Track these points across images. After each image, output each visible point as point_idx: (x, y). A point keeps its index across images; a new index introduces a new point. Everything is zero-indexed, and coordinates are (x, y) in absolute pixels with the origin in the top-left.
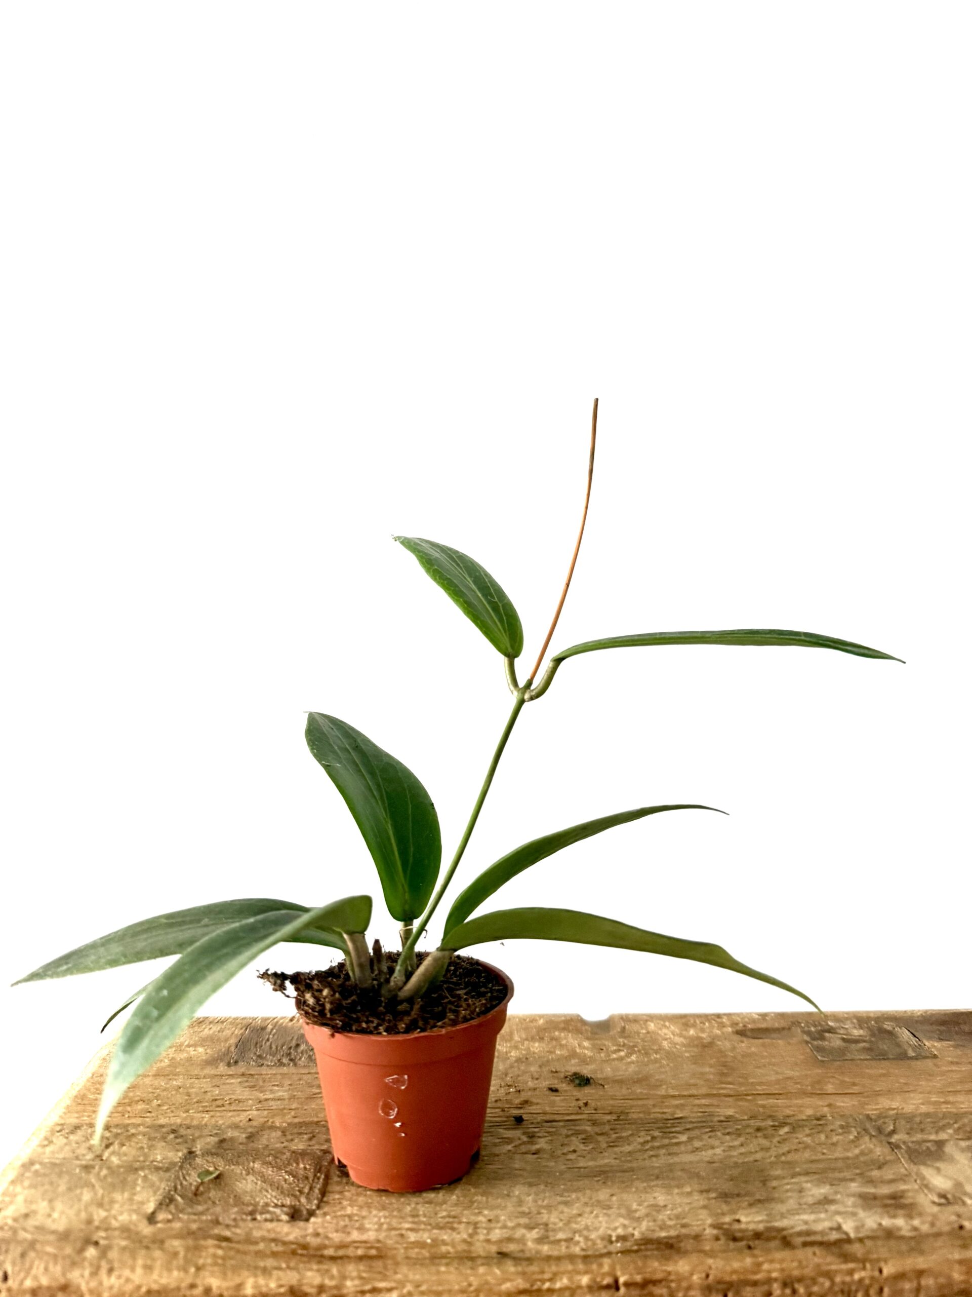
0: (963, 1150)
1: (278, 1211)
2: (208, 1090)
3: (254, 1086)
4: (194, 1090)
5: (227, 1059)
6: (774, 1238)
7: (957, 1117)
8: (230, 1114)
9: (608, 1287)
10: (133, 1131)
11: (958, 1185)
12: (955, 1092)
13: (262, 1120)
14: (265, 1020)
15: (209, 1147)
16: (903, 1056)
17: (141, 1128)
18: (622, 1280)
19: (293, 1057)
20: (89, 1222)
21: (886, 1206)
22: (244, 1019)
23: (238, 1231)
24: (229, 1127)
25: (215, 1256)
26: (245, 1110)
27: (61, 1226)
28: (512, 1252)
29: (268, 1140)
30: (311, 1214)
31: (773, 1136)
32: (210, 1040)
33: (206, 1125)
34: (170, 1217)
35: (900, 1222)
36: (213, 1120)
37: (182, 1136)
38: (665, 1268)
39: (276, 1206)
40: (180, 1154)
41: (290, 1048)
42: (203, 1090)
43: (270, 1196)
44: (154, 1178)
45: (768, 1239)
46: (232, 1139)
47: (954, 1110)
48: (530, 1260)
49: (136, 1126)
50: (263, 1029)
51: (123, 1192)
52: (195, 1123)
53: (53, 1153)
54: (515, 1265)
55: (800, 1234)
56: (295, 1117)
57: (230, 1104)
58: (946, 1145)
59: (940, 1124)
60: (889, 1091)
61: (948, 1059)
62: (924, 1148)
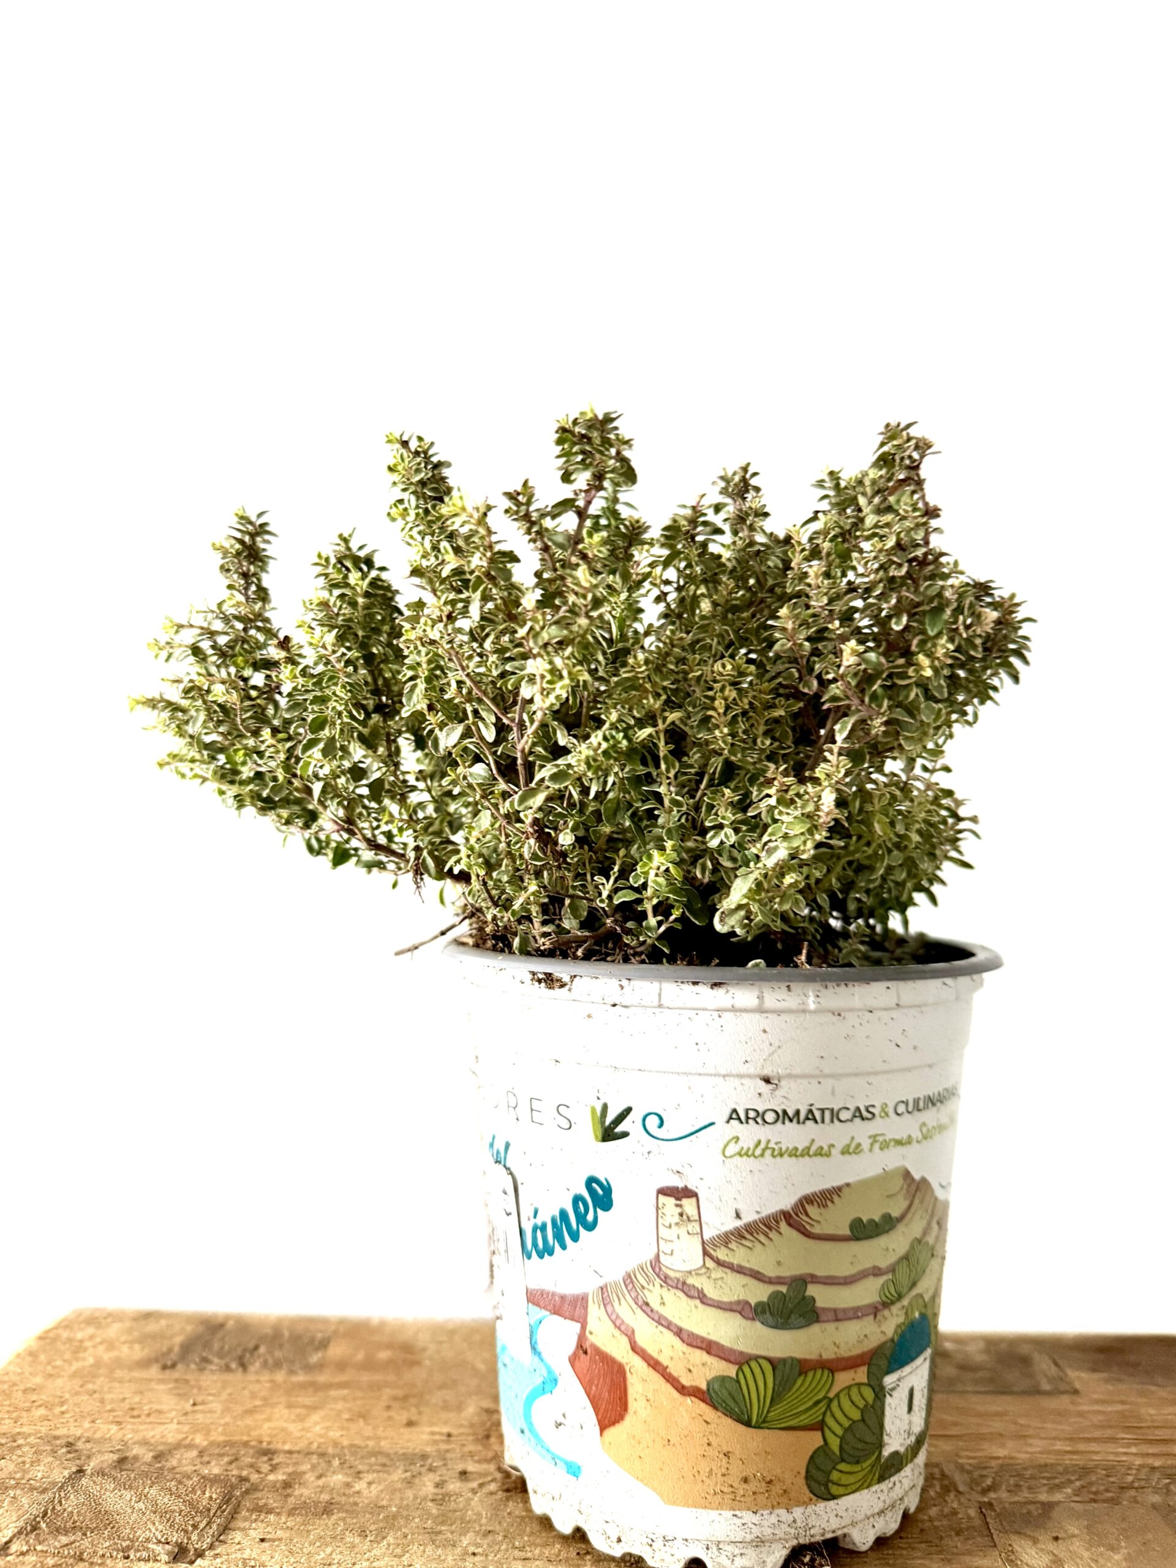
0: (1078, 1516)
1: (158, 1549)
2: (127, 1396)
4: (110, 1396)
5: (163, 1361)
7: (1085, 1472)
8: (142, 1427)
10: (21, 1442)
13: (180, 1436)
14: (228, 1317)
15: (105, 1465)
16: (1036, 1391)
17: (32, 1440)
19: (245, 1361)
22: (202, 1315)
24: (134, 1443)
26: (164, 1424)
29: (180, 1461)
30: (200, 1554)
32: (154, 1337)
33: (110, 1439)
34: (25, 1548)
36: (121, 1433)
37: (77, 1451)
39: (160, 1542)
40: (66, 1473)
41: (245, 1351)
42: (121, 1396)
43: (157, 1529)
44: (25, 1501)
46: (136, 1458)
49: (26, 1436)
50: (221, 1326)
52: (98, 1435)
56: (222, 1434)
57: (149, 1415)
58: (1057, 1509)
59: (1057, 1481)
60: (1001, 1435)
61: (1096, 1396)
62: (1025, 1511)
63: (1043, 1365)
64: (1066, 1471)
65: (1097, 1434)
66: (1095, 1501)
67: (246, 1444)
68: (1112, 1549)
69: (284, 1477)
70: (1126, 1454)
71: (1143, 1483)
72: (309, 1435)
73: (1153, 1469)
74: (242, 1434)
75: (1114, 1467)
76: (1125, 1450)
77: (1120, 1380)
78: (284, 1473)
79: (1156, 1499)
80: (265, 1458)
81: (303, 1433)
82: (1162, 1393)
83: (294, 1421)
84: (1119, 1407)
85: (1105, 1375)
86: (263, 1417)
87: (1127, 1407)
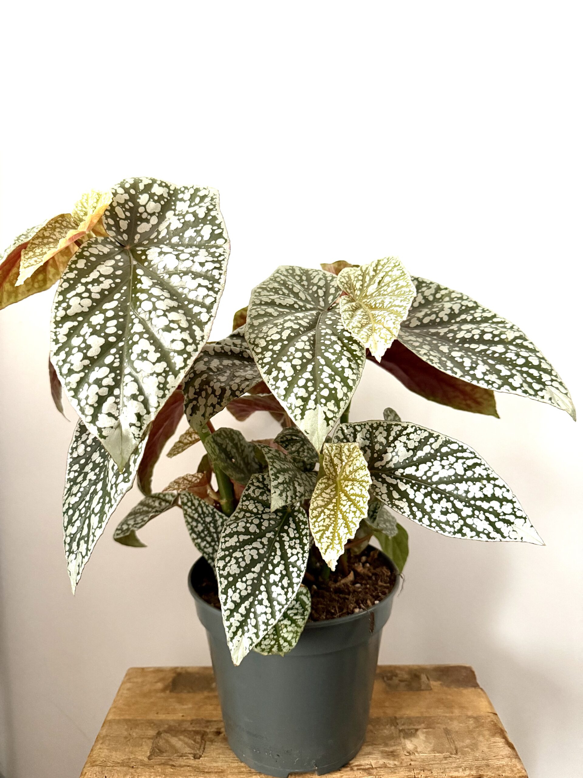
0: (423, 733)
1: (189, 755)
3: (180, 702)
5: (169, 689)
7: (428, 718)
8: (171, 715)
11: (416, 748)
12: (431, 707)
15: (166, 729)
16: (419, 689)
17: (142, 722)
20: (129, 759)
21: (389, 755)
22: (174, 668)
23: (177, 763)
26: (177, 713)
27: (121, 761)
29: (186, 726)
30: (200, 756)
32: (163, 679)
33: (164, 720)
34: (155, 758)
35: (391, 762)
36: (166, 718)
37: (156, 725)
39: (189, 753)
40: (156, 732)
43: (187, 750)
44: (148, 741)
46: (173, 726)
47: (428, 715)
49: (139, 720)
50: (181, 673)
51: (139, 748)
52: (160, 719)
53: (113, 732)
55: (357, 766)
56: (195, 716)
57: (172, 710)
58: (419, 731)
59: (421, 721)
61: (436, 691)
62: (410, 731)
63: (424, 678)
64: (424, 718)
65: (434, 705)
66: (429, 728)
67: (202, 719)
68: (430, 743)
70: (440, 712)
71: (443, 721)
73: (446, 717)
74: (200, 716)
75: (436, 716)
77: (444, 684)
79: (445, 727)
80: (208, 724)
82: (455, 689)
85: (439, 682)
86: (204, 709)
87: (444, 695)
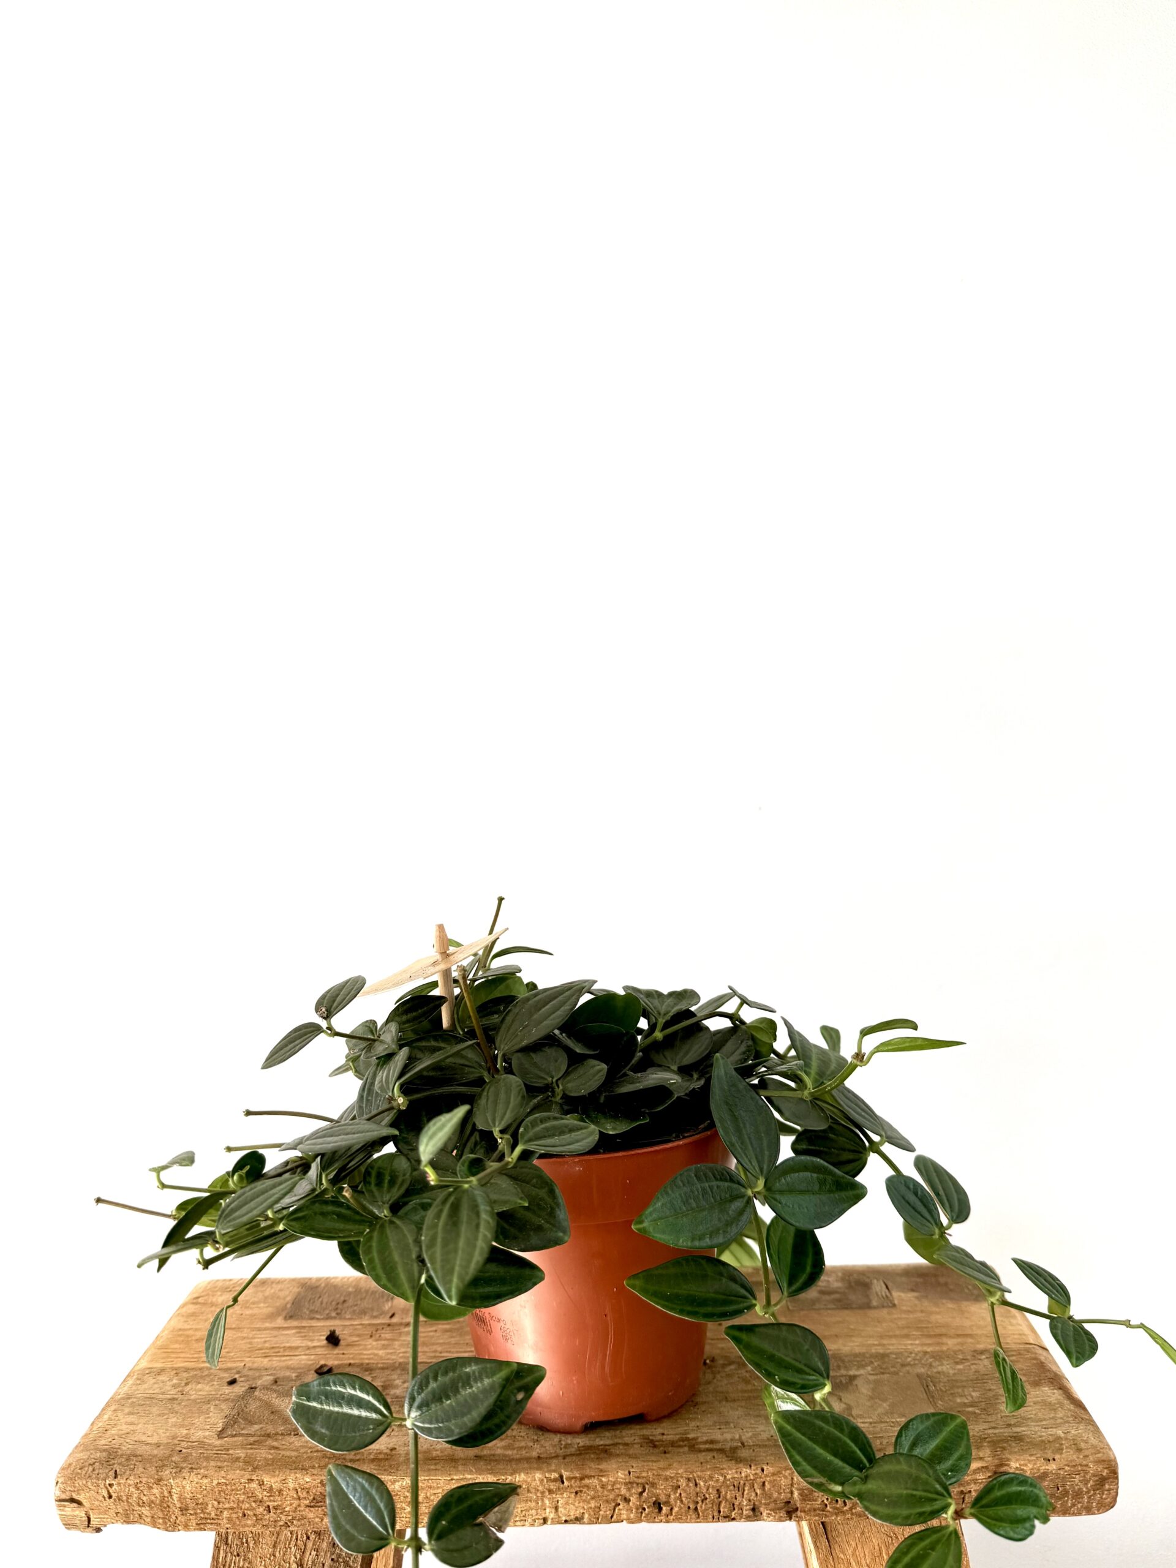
0: (869, 1382)
2: (268, 1339)
3: (305, 1336)
4: (256, 1340)
5: (284, 1314)
6: (685, 1446)
7: (883, 1356)
8: (284, 1358)
9: (555, 1480)
10: (206, 1373)
12: (890, 1337)
13: (310, 1362)
14: (318, 1280)
15: (266, 1383)
16: (867, 1306)
18: (565, 1474)
19: (339, 1311)
20: (174, 1437)
22: (300, 1279)
23: (284, 1443)
24: (280, 1369)
25: (265, 1458)
27: (154, 1440)
28: (485, 1455)
31: (719, 1372)
32: (274, 1297)
33: (264, 1367)
34: (234, 1433)
36: (270, 1363)
37: (245, 1376)
38: (597, 1467)
40: (243, 1389)
41: (338, 1304)
42: (263, 1340)
44: (223, 1406)
45: (680, 1446)
46: (285, 1378)
47: (882, 1351)
48: (497, 1461)
50: (317, 1287)
51: (199, 1417)
52: (255, 1365)
53: (145, 1389)
54: (486, 1465)
55: (706, 1442)
56: (334, 1360)
57: (284, 1351)
58: (858, 1378)
59: (863, 1363)
60: (836, 1336)
61: (904, 1308)
62: (838, 1381)
63: (878, 1287)
64: (872, 1356)
65: (898, 1333)
66: (883, 1373)
68: (885, 1400)
69: (382, 1384)
70: (912, 1344)
71: (916, 1362)
72: (393, 1357)
73: (926, 1353)
74: (349, 1359)
75: (901, 1353)
76: (910, 1342)
77: (926, 1297)
78: (381, 1382)
79: (923, 1370)
80: (367, 1373)
81: (389, 1356)
82: (950, 1305)
83: (380, 1349)
84: (919, 1315)
85: (916, 1294)
86: (361, 1347)
87: (924, 1314)
